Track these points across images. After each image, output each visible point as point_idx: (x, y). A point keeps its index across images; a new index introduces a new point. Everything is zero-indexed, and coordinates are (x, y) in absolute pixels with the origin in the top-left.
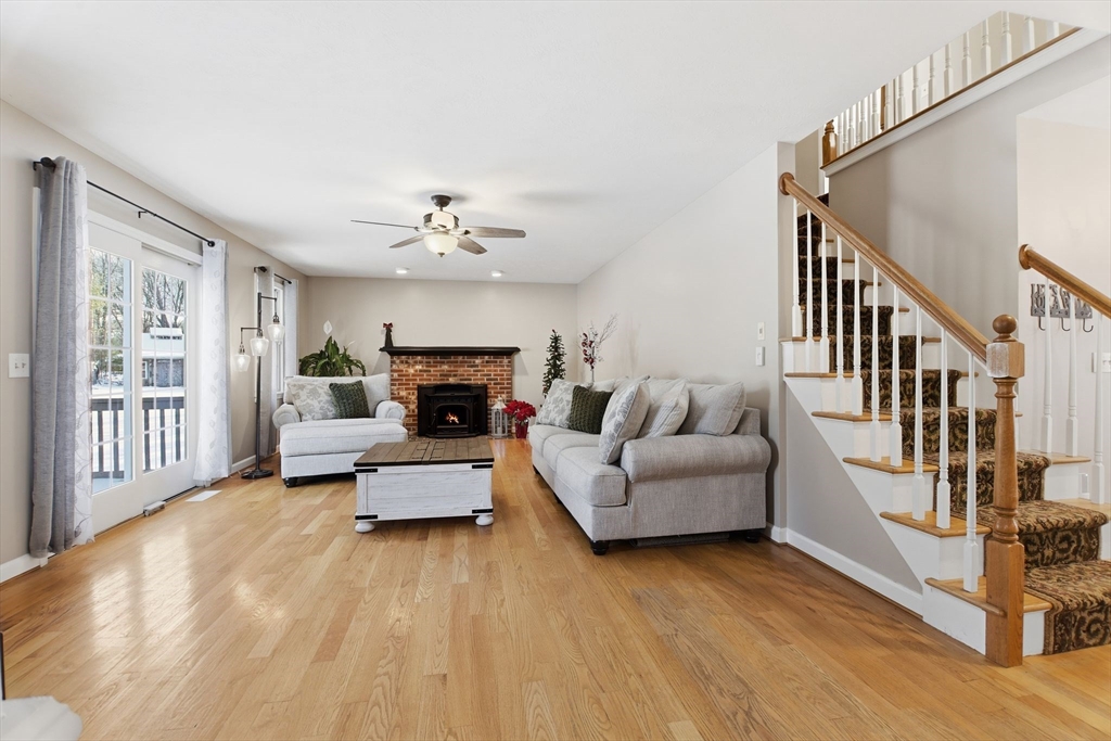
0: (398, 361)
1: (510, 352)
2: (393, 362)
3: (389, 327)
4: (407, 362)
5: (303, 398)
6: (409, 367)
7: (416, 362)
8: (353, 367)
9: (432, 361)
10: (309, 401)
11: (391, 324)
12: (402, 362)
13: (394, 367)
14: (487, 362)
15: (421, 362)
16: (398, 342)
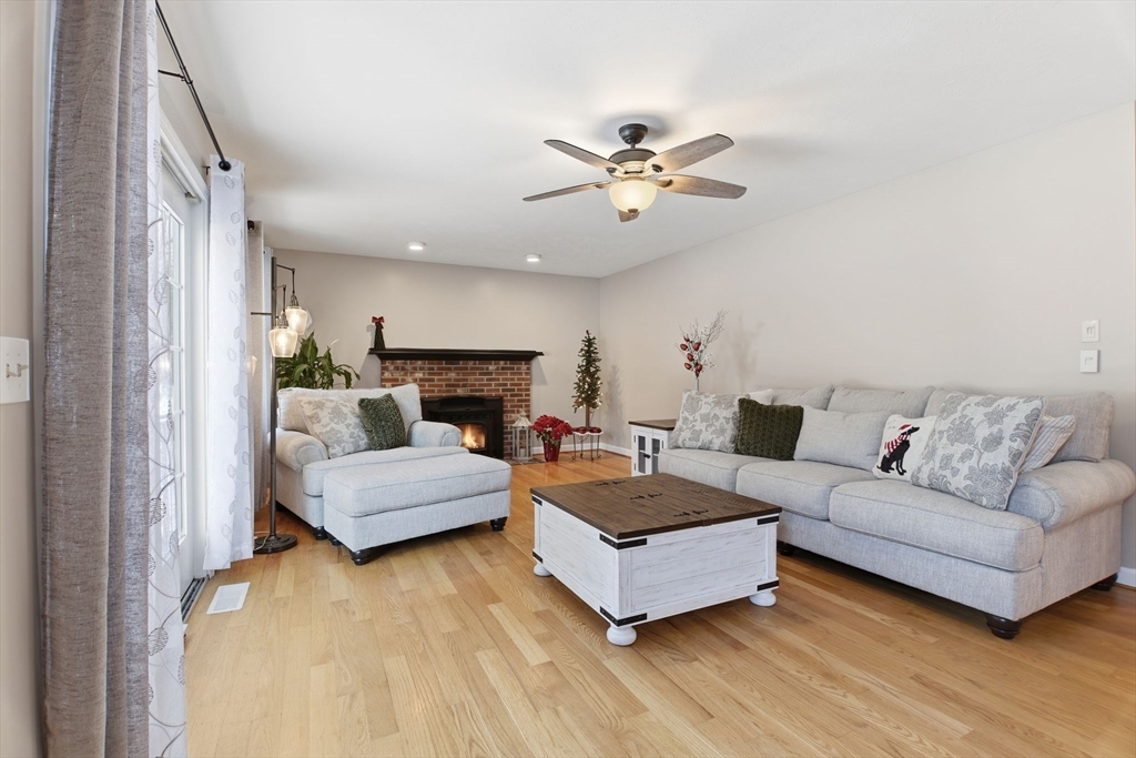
0: (392, 368)
1: (528, 356)
2: (384, 369)
3: (379, 322)
4: (403, 369)
5: (325, 420)
6: (406, 374)
7: (415, 369)
8: (335, 376)
9: (435, 366)
10: (333, 425)
11: (382, 318)
12: (397, 368)
13: (387, 375)
14: (503, 369)
15: (421, 369)
16: (391, 342)
